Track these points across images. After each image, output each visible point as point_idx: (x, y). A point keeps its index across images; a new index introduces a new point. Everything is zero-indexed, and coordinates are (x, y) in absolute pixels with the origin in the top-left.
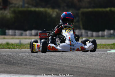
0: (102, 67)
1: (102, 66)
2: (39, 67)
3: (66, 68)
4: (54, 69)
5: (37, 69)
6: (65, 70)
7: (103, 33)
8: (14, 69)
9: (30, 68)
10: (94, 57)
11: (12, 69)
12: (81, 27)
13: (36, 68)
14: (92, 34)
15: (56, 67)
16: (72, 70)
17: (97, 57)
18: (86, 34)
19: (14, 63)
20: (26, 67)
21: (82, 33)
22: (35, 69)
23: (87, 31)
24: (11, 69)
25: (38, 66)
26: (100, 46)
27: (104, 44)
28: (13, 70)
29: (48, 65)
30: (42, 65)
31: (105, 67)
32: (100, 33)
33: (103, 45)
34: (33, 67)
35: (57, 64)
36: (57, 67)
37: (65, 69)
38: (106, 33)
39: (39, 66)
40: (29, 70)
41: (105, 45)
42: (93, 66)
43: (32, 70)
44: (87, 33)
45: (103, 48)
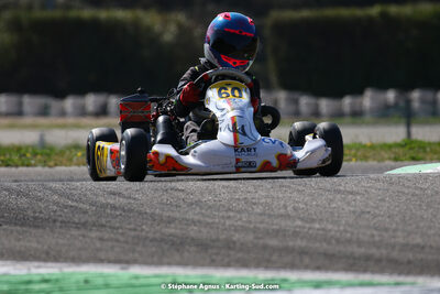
0: (375, 233)
1: (376, 229)
2: (133, 233)
3: (236, 237)
4: (193, 239)
5: (126, 242)
6: (234, 243)
7: (358, 100)
8: (38, 242)
9: (101, 239)
10: (339, 192)
11: (31, 241)
12: (274, 78)
13: (122, 239)
14: (317, 106)
15: (200, 232)
16: (261, 242)
17: (351, 193)
18: (291, 108)
19: (35, 218)
20: (84, 236)
21: (276, 102)
22: (117, 241)
23: (296, 95)
24: (28, 244)
25: (130, 229)
26: (353, 152)
27: (368, 144)
28: (34, 245)
29: (166, 227)
30: (144, 227)
31: (386, 230)
32: (347, 101)
33: (365, 146)
34: (112, 235)
35: (199, 222)
36: (205, 233)
37: (234, 239)
38: (368, 100)
39: (135, 230)
40: (98, 245)
41: (373, 147)
42: (342, 228)
43: (110, 244)
44: (296, 102)
45: (365, 158)
